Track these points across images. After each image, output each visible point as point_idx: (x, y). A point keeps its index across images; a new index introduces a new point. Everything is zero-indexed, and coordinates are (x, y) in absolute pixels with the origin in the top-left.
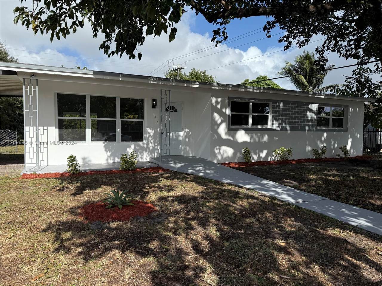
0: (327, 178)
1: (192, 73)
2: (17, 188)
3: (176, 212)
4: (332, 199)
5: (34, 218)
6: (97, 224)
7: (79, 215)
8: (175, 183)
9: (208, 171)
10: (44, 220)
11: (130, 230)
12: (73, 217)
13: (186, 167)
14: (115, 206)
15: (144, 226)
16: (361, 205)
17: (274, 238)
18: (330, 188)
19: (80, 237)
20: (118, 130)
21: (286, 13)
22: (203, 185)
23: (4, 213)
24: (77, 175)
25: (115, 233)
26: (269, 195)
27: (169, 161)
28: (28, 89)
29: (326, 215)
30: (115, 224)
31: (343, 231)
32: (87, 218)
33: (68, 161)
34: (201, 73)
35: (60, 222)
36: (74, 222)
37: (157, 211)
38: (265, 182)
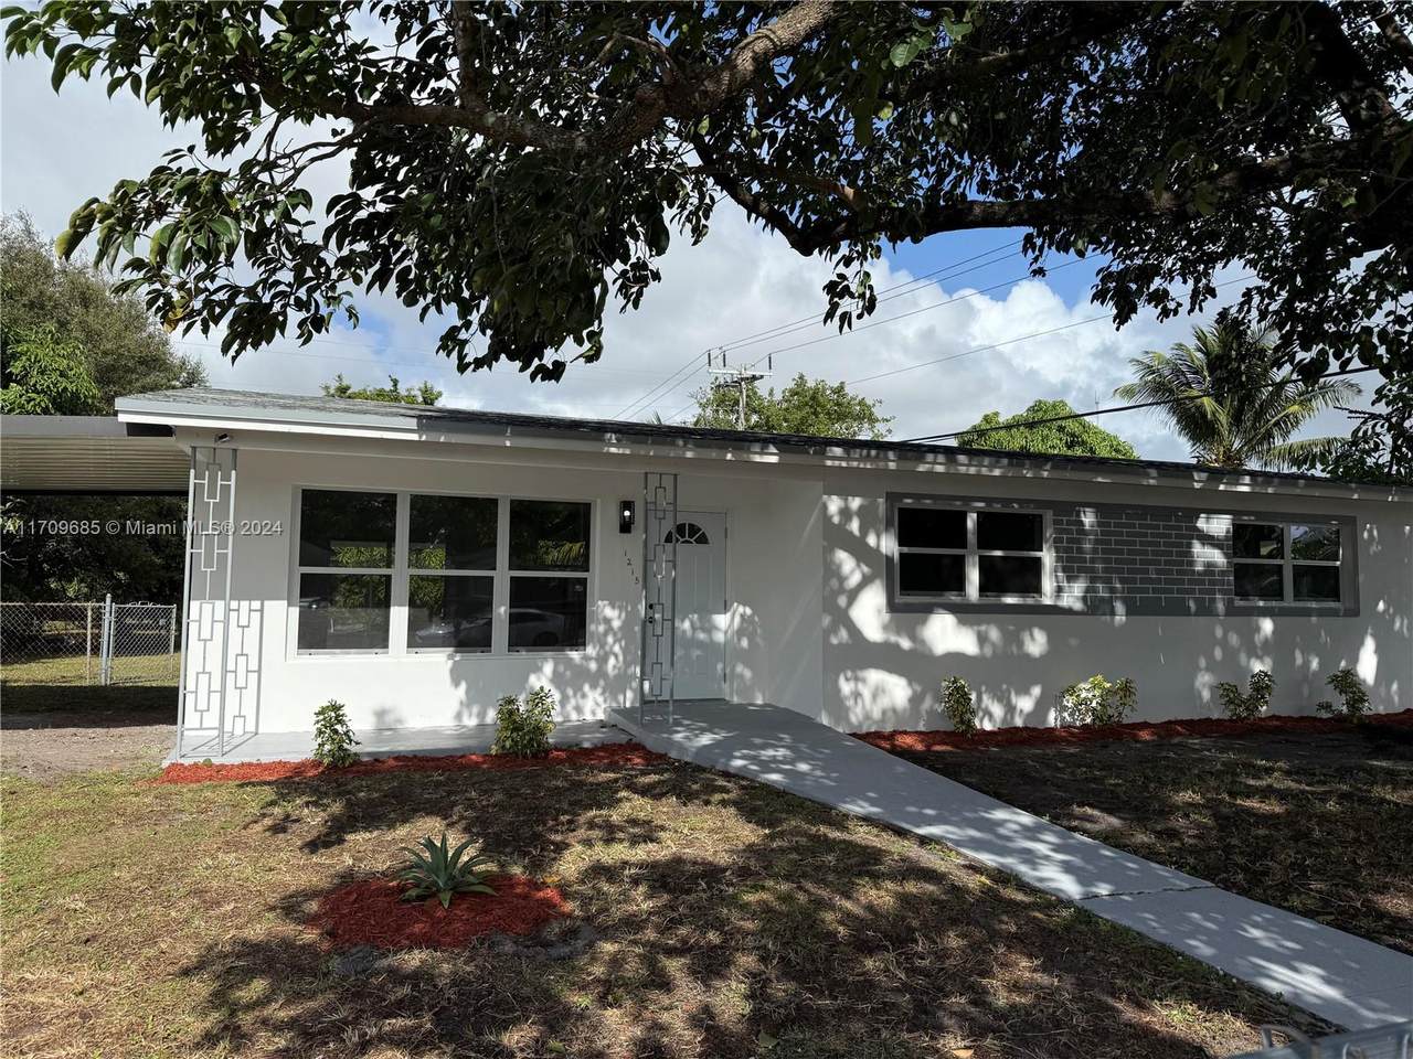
0: (1239, 802)
1: (794, 393)
2: (138, 818)
3: (633, 923)
4: (1227, 888)
5: (169, 928)
6: (360, 954)
7: (311, 920)
8: (665, 810)
9: (803, 767)
10: (198, 935)
11: (458, 981)
12: (289, 929)
13: (726, 748)
14: (430, 893)
15: (509, 968)
16: (1331, 914)
17: (941, 1029)
18: (1235, 841)
19: (295, 997)
20: (501, 610)
21: (1062, 217)
22: (761, 823)
23: (80, 904)
24: (346, 771)
25: (406, 990)
26: (994, 864)
27: (671, 720)
28: (206, 482)
29: (1182, 949)
30: (414, 959)
31: (1208, 1013)
32: (332, 934)
33: (318, 722)
34: (828, 392)
35: (244, 943)
36: (287, 944)
37: (569, 916)
38: (1000, 814)
